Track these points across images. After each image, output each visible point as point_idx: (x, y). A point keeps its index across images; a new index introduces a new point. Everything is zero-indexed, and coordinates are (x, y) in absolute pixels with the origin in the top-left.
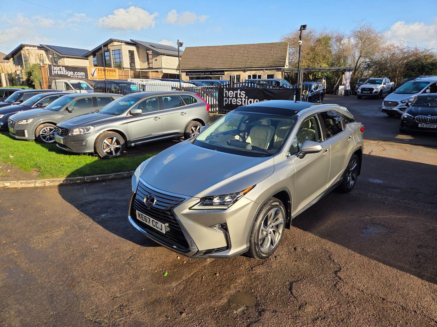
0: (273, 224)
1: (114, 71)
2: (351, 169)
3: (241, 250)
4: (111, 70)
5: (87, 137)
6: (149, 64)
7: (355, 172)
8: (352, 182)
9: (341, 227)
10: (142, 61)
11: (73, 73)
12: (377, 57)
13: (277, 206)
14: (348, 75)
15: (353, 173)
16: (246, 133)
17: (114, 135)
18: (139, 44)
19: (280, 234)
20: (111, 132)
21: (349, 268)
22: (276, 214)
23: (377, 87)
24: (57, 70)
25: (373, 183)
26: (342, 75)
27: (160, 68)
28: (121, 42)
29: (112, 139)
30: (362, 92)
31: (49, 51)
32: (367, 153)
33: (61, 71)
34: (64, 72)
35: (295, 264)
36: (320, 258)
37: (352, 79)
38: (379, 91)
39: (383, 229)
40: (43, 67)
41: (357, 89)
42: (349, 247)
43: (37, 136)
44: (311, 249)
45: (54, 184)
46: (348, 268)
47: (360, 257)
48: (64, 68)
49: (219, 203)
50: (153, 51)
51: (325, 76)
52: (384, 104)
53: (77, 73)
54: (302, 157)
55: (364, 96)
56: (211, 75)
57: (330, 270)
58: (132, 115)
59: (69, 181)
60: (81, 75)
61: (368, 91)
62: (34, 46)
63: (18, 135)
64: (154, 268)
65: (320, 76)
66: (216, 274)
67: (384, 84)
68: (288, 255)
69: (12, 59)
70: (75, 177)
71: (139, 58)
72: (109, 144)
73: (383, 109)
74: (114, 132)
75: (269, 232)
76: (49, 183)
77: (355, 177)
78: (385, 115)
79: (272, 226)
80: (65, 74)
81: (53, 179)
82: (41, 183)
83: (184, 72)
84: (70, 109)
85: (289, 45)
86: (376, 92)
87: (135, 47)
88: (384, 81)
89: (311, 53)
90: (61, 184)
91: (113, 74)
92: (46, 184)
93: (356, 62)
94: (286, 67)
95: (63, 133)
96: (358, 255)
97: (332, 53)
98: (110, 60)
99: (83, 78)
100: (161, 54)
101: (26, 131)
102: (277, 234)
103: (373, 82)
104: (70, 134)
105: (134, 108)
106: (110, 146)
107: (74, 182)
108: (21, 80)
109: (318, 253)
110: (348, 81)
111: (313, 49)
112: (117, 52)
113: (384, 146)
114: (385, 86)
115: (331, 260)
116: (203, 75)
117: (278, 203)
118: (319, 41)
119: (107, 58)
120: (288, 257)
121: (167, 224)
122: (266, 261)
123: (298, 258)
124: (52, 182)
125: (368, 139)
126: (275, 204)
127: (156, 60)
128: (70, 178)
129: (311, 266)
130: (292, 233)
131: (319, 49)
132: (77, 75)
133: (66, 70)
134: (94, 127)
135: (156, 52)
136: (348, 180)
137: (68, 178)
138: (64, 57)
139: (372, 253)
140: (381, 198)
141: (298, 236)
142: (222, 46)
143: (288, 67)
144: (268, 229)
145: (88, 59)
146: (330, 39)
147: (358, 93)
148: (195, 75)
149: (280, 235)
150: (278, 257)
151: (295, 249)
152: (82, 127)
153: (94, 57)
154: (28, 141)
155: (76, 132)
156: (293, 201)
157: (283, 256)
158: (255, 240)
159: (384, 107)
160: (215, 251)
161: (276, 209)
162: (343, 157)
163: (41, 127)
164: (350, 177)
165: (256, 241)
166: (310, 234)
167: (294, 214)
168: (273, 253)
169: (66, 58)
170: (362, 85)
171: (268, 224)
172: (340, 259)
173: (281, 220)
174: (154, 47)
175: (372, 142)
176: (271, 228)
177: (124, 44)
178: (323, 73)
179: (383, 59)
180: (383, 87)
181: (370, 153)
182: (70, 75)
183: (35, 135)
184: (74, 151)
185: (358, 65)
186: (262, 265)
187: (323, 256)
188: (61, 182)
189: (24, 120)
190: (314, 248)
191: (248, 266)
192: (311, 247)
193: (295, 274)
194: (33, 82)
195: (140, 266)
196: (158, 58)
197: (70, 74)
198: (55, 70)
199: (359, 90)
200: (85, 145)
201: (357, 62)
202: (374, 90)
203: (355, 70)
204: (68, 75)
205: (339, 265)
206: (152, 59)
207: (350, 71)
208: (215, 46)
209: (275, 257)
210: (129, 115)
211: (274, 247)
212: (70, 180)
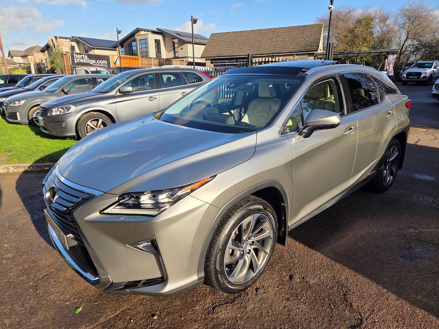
0: (253, 238)
1: (136, 59)
2: (389, 160)
3: (187, 285)
4: (134, 58)
5: (66, 118)
6: (175, 53)
7: (394, 165)
8: (389, 178)
9: (368, 244)
10: (168, 51)
11: (95, 61)
12: (427, 38)
13: (259, 210)
14: (392, 58)
15: (391, 165)
16: (243, 109)
17: (100, 116)
18: (165, 33)
19: (267, 253)
20: (95, 113)
21: (376, 320)
22: (259, 222)
23: (426, 71)
24: (80, 58)
25: (420, 180)
26: (385, 60)
27: (186, 57)
28: (148, 31)
29: (98, 120)
30: (407, 78)
31: (80, 43)
32: (413, 143)
33: (83, 59)
34: (86, 61)
35: (285, 306)
36: (329, 296)
37: (396, 64)
38: (428, 75)
39: (436, 251)
40: (65, 54)
41: (402, 74)
42: (378, 282)
43: (30, 119)
44: (316, 280)
45: (18, 171)
46: (375, 322)
47: (397, 300)
48: (87, 56)
49: (151, 204)
50: (180, 39)
51: (365, 62)
52: (435, 88)
53: (99, 61)
54: (308, 135)
55: (409, 81)
56: (237, 62)
57: (343, 323)
58: (121, 94)
59: (35, 168)
60: (104, 63)
61: (414, 75)
62: (66, 38)
63: (11, 118)
64: (67, 297)
65: (359, 62)
66: (153, 315)
67: (435, 68)
68: (278, 287)
69: (47, 51)
70: (44, 163)
71: (165, 47)
72: (94, 127)
73: (434, 94)
74: (100, 113)
75: (248, 251)
76: (13, 169)
77: (394, 171)
78: (435, 101)
79: (253, 242)
80: (87, 62)
81: (17, 165)
82: (4, 168)
83: (209, 59)
84: (66, 91)
85: (324, 26)
86: (424, 77)
87: (161, 36)
88: (434, 64)
89: (350, 36)
90: (26, 170)
91: (136, 62)
92: (10, 170)
93: (401, 45)
94: (319, 51)
95: (44, 113)
96: (394, 297)
97: (374, 36)
98: (137, 50)
99: (105, 67)
100: (187, 43)
101: (18, 114)
102: (262, 255)
103: (422, 66)
104: (49, 114)
105: (125, 85)
106: (94, 129)
107: (41, 169)
108: (46, 69)
109: (327, 286)
110: (391, 66)
111: (351, 31)
112: (143, 41)
113: (436, 135)
114: (435, 70)
115: (347, 301)
116: (228, 62)
117: (261, 207)
118: (359, 21)
119: (134, 48)
120: (276, 292)
121: (71, 235)
122: (240, 296)
123: (294, 295)
124: (16, 168)
125: (415, 126)
126: (255, 208)
127: (182, 49)
128: (37, 164)
129: (311, 310)
130: (291, 250)
131: (358, 31)
132: (99, 63)
133: (88, 59)
134: (76, 106)
135: (182, 41)
136: (385, 175)
137: (35, 164)
138: (94, 49)
139: (417, 295)
140: (433, 201)
141: (300, 255)
142: (250, 31)
143: (322, 52)
144: (244, 246)
145: (116, 51)
146: (372, 19)
147: (403, 79)
148: (220, 63)
149: (267, 255)
150: (261, 291)
151: (291, 277)
152: (62, 107)
153: (122, 47)
154: (22, 125)
155: (55, 112)
156: (290, 203)
157: (270, 289)
158: (215, 266)
159: (435, 91)
160: (144, 284)
161: (257, 215)
162: (377, 144)
163: (34, 110)
164: (387, 171)
165: (218, 268)
166: (318, 254)
167: (292, 223)
168: (254, 283)
169: (96, 49)
170: (408, 70)
171: (244, 238)
172: (363, 302)
173: (269, 232)
174: (181, 35)
175: (419, 129)
176: (250, 245)
177: (151, 33)
178: (362, 58)
179: (434, 41)
180: (433, 71)
181: (416, 143)
182: (92, 64)
183: (29, 119)
184: (54, 133)
185: (404, 48)
186: (231, 303)
187: (334, 293)
188: (27, 168)
189: (16, 101)
190: (322, 278)
191: (209, 303)
192: (316, 276)
193: (281, 325)
194: (55, 70)
195: (49, 292)
196: (184, 46)
197: (92, 62)
198: (78, 58)
199: (405, 75)
200: (65, 128)
201: (403, 45)
202: (422, 75)
203: (401, 54)
204: (90, 64)
205: (360, 314)
206: (178, 48)
207: (394, 54)
208: (242, 31)
209: (257, 290)
210: (118, 94)
211: (255, 275)
212: (37, 167)
